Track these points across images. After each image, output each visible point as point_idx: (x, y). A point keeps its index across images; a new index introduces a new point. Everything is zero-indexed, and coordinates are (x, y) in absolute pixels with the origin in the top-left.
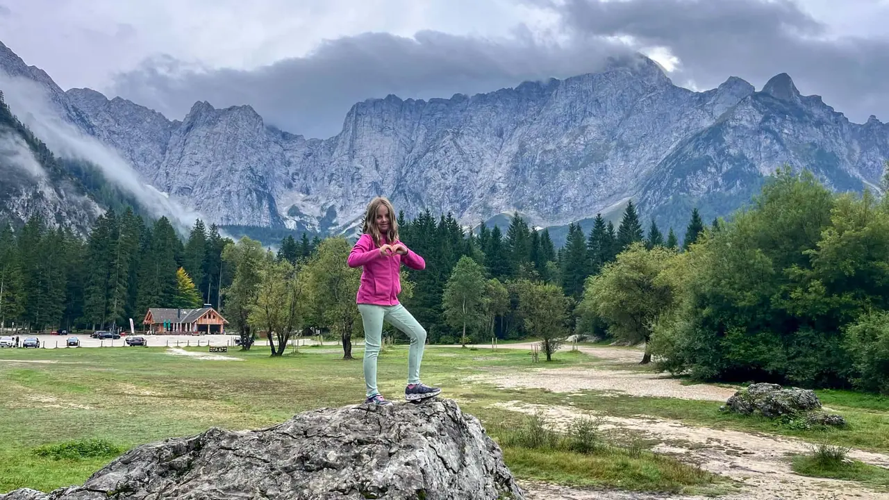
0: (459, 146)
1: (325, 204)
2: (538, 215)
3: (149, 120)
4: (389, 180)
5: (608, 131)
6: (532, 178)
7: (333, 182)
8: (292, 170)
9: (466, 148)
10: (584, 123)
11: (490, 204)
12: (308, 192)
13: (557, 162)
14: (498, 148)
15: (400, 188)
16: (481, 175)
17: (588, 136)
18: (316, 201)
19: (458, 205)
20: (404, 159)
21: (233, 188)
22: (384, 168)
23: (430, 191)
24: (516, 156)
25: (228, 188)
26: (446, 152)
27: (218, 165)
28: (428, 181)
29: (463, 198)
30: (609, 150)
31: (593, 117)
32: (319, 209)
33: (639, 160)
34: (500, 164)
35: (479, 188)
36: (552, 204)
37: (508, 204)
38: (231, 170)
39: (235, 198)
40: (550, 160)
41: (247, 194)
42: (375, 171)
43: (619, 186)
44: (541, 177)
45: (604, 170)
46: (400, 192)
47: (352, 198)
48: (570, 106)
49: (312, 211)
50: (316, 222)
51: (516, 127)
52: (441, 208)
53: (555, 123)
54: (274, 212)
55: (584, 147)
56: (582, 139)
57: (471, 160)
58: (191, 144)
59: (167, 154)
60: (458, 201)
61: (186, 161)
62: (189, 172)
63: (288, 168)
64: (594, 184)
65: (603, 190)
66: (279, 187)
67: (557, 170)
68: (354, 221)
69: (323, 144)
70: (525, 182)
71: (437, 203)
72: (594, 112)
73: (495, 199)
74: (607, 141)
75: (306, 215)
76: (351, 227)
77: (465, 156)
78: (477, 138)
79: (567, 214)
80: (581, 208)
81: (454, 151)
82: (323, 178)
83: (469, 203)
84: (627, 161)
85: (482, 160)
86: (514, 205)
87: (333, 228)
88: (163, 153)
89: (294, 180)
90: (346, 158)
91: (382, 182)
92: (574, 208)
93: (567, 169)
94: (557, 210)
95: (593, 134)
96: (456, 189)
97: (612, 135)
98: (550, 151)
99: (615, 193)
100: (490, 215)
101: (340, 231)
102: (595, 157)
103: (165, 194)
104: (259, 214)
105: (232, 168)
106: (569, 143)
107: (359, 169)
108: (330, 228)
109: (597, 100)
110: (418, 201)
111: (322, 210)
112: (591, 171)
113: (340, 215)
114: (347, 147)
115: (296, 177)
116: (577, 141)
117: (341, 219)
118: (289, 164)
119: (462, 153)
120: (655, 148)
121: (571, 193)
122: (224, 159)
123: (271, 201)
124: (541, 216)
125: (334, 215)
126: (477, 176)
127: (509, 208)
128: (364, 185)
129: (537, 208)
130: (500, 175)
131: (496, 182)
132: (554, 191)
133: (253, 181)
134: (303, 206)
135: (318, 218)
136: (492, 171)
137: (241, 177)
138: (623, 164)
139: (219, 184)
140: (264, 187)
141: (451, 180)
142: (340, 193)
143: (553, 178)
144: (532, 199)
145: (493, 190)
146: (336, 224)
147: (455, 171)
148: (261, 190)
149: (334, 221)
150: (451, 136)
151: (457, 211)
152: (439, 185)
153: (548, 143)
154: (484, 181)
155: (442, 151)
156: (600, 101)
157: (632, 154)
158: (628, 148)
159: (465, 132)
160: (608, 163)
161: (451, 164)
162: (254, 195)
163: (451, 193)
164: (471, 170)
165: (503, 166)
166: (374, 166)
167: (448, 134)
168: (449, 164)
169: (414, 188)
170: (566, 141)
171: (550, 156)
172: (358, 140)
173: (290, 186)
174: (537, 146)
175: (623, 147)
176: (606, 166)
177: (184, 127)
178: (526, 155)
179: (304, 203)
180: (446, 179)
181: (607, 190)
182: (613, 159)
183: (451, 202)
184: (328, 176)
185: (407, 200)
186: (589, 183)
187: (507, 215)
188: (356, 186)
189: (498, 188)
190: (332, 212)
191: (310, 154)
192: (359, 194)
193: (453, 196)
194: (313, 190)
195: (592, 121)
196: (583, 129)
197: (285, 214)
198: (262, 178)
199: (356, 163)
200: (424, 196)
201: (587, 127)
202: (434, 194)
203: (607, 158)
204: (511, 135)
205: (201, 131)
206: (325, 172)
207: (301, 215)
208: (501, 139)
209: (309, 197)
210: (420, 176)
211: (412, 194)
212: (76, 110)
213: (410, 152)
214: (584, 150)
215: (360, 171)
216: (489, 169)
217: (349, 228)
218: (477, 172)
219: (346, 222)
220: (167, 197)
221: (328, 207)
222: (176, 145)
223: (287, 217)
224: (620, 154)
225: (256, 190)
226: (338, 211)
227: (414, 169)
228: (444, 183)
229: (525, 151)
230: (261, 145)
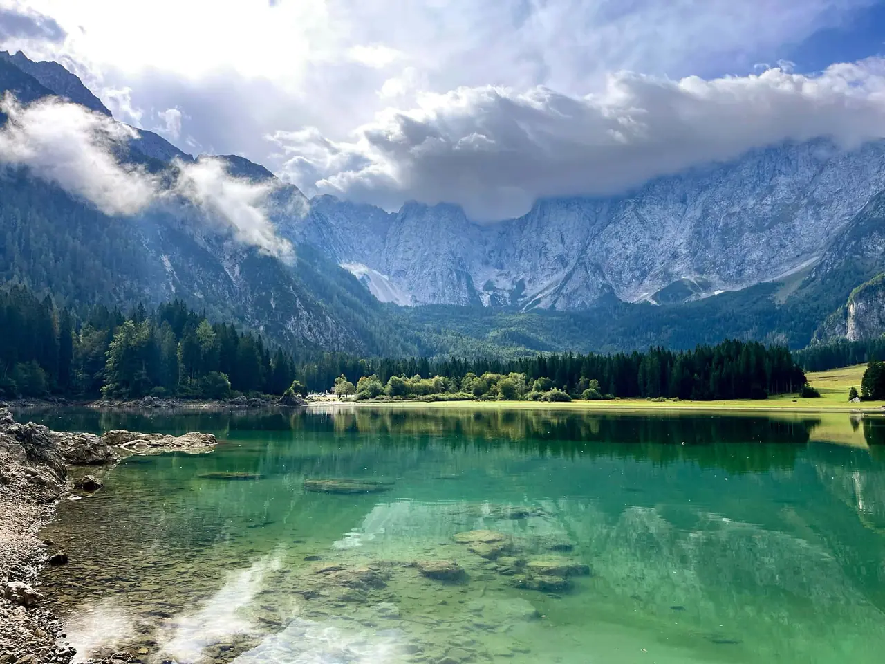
0: (640, 216)
1: (516, 278)
2: (720, 279)
3: (372, 215)
4: (574, 252)
5: (799, 189)
6: (715, 242)
7: (523, 257)
8: (488, 248)
9: (648, 218)
10: (773, 183)
11: (670, 270)
12: (501, 267)
13: (741, 224)
14: (681, 214)
15: (581, 261)
16: (662, 242)
17: (776, 196)
18: (508, 275)
19: (638, 273)
20: (588, 231)
21: (438, 269)
22: (570, 241)
23: (611, 260)
24: (699, 222)
25: (433, 270)
26: (627, 223)
27: (425, 251)
28: (609, 251)
29: (644, 265)
30: (798, 208)
31: (782, 176)
32: (511, 282)
33: (832, 217)
34: (683, 230)
35: (660, 255)
36: (735, 268)
37: (689, 268)
38: (436, 255)
39: (439, 278)
40: (734, 222)
41: (449, 275)
42: (561, 245)
43: (808, 246)
44: (724, 240)
45: (792, 230)
46: (581, 264)
47: (540, 270)
48: (758, 166)
49: (505, 284)
50: (507, 295)
51: (701, 191)
52: (621, 277)
53: (742, 184)
54: (471, 288)
55: (771, 208)
56: (770, 199)
57: (653, 228)
58: (405, 233)
59: (387, 243)
60: (638, 269)
61: (401, 249)
62: (404, 257)
63: (485, 247)
64: (781, 245)
65: (790, 251)
66: (477, 264)
67: (740, 233)
68: (540, 293)
69: (514, 223)
70: (708, 246)
71: (617, 272)
72: (783, 170)
73: (676, 265)
74: (798, 199)
75: (498, 289)
76: (537, 298)
77: (645, 225)
78: (660, 207)
79: (751, 277)
80: (766, 270)
81: (635, 221)
82: (514, 254)
83: (650, 270)
84: (818, 219)
85: (664, 227)
86: (696, 270)
87: (522, 300)
88: (384, 242)
89: (490, 257)
90: (534, 235)
91: (567, 255)
92: (759, 270)
93: (751, 232)
94: (740, 273)
95: (782, 193)
96: (636, 258)
97: (803, 192)
98: (734, 214)
99: (803, 253)
100: (670, 281)
101: (528, 302)
102: (783, 216)
103: (386, 277)
104: (458, 291)
105: (436, 252)
106: (755, 205)
107: (546, 244)
108: (519, 300)
109: (788, 158)
110: (598, 272)
111: (513, 283)
112: (778, 232)
113: (528, 287)
114: (535, 224)
115: (492, 254)
116: (764, 202)
117: (529, 291)
118: (486, 243)
119: (642, 222)
120: (850, 204)
121: (755, 255)
122: (430, 245)
123: (469, 279)
124: (723, 280)
125: (524, 288)
126: (659, 244)
127: (690, 273)
128: (551, 258)
129: (719, 272)
130: (682, 241)
131: (677, 248)
132: (737, 254)
133: (453, 262)
134: (497, 281)
135: (509, 291)
136: (674, 238)
137: (444, 259)
138: (813, 222)
139: (427, 266)
140: (463, 267)
141: (631, 249)
142: (529, 267)
143: (737, 241)
144: (714, 263)
145: (675, 256)
146: (525, 296)
147: (635, 241)
148: (461, 270)
149: (523, 293)
150: (632, 206)
151: (638, 278)
152: (620, 255)
153: (733, 205)
154: (665, 248)
155: (623, 222)
156: (790, 158)
157: (825, 212)
158: (820, 205)
159: (648, 201)
160: (797, 222)
161: (632, 234)
162: (455, 274)
163: (631, 262)
164: (653, 238)
165: (685, 231)
166: (560, 239)
167: (630, 204)
168: (630, 234)
169: (594, 259)
170: (752, 202)
171: (735, 219)
172: (545, 217)
173: (486, 263)
174: (721, 210)
175: (815, 204)
176: (794, 227)
177: (399, 218)
178: (709, 219)
179: (498, 278)
180: (627, 249)
181: (794, 250)
182: (802, 219)
183: (631, 270)
184: (518, 253)
185: (587, 272)
186: (775, 243)
187: (687, 280)
188: (543, 260)
189: (680, 254)
190: (521, 285)
191: (504, 233)
192: (546, 267)
193: (633, 264)
194: (506, 265)
195: (782, 180)
196: (771, 189)
197: (481, 289)
198: (461, 259)
199: (543, 238)
200: (605, 267)
201: (776, 186)
202: (615, 263)
203: (795, 218)
204: (695, 201)
205: (412, 222)
206: (516, 249)
207: (494, 289)
208: (685, 205)
209: (502, 272)
210: (600, 248)
211: (592, 265)
212: (319, 215)
213: (593, 224)
214: (771, 210)
215: (547, 246)
216: (670, 236)
217: (535, 299)
218: (659, 240)
219: (534, 293)
220: (388, 279)
221: (518, 280)
222: (393, 234)
223: (483, 291)
224: (810, 212)
225: (456, 270)
226: (526, 283)
227: (595, 241)
228: (625, 253)
229: (708, 215)
230: (460, 230)
